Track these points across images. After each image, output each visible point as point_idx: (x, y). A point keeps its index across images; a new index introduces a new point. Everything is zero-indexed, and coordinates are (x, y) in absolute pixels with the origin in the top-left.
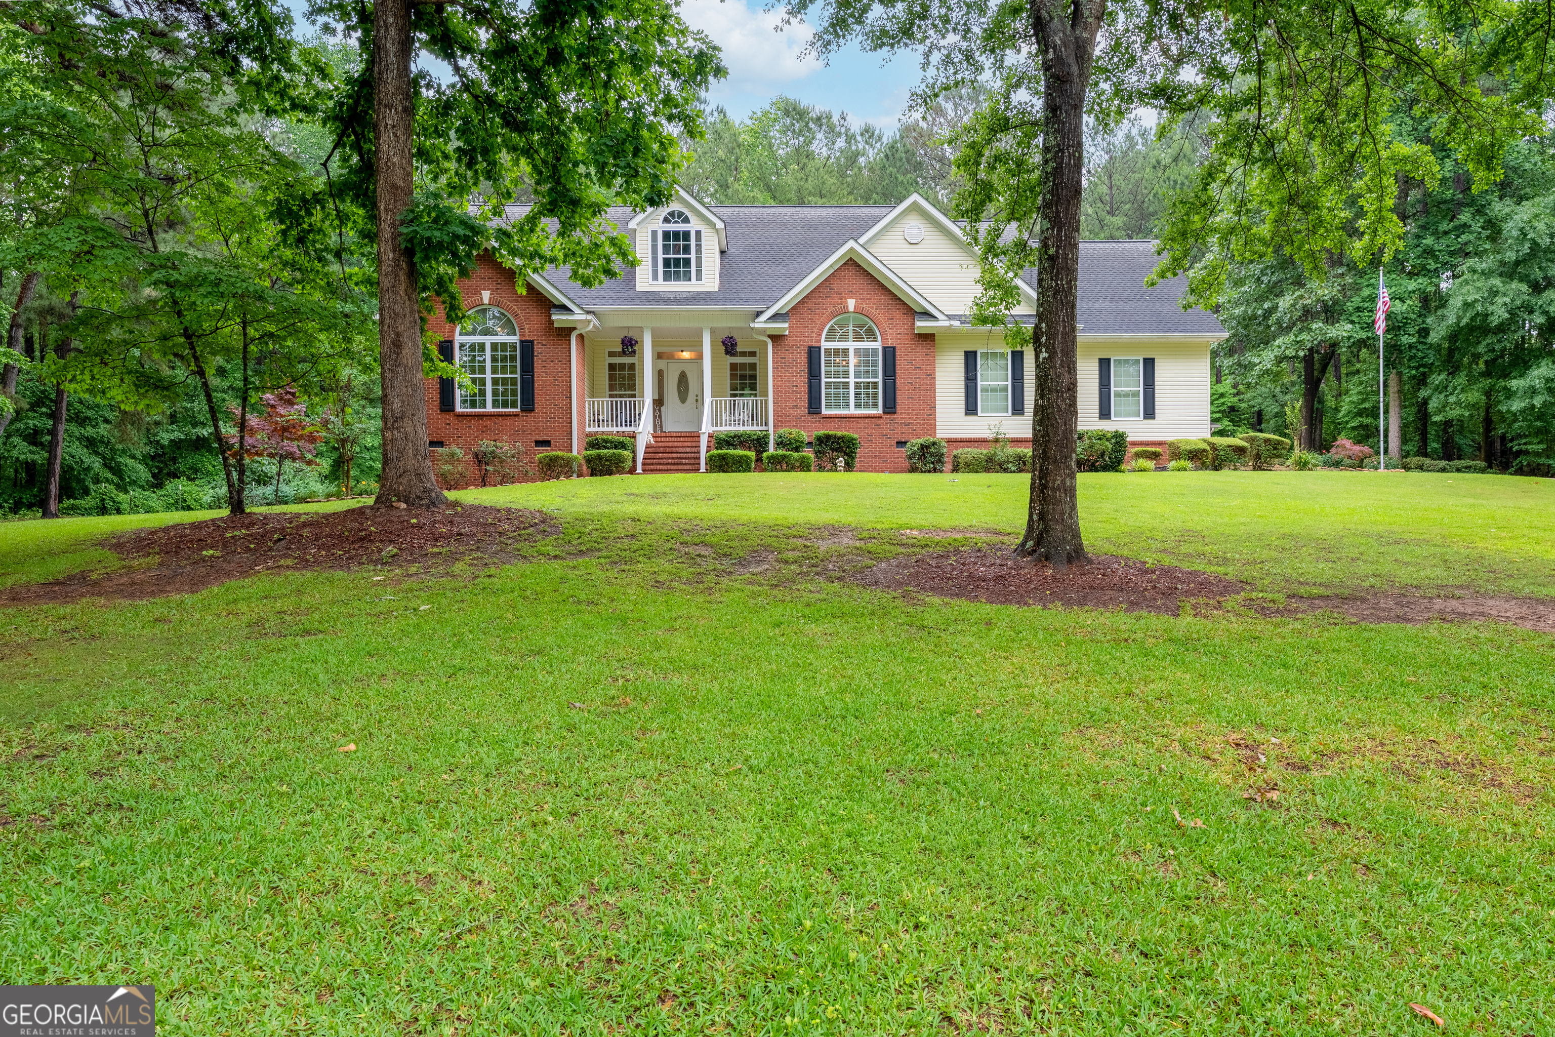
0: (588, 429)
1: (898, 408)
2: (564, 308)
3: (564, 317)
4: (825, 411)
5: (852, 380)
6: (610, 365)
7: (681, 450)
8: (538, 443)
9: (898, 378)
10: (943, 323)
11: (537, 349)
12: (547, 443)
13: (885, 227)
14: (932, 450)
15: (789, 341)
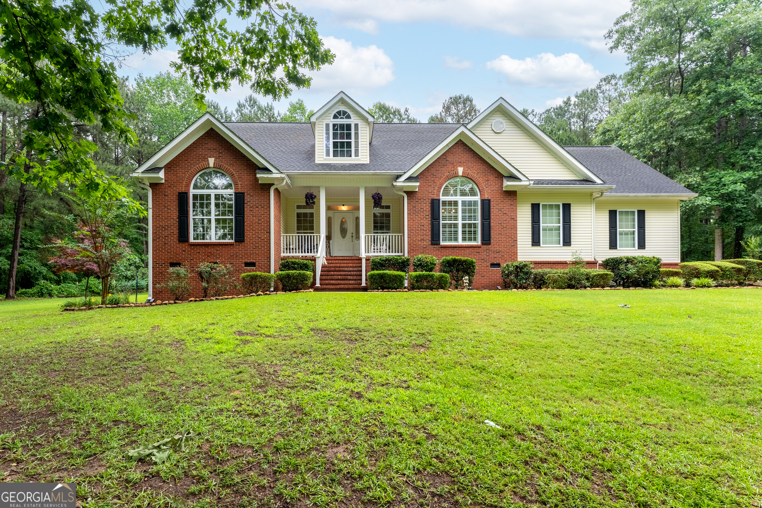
0: (282, 255)
1: (492, 241)
2: (266, 170)
3: (265, 176)
4: (442, 243)
5: (460, 222)
6: (297, 213)
7: (346, 269)
8: (247, 264)
9: (492, 221)
10: (525, 183)
11: (247, 198)
12: (253, 264)
13: (479, 122)
14: (525, 270)
15: (419, 195)
